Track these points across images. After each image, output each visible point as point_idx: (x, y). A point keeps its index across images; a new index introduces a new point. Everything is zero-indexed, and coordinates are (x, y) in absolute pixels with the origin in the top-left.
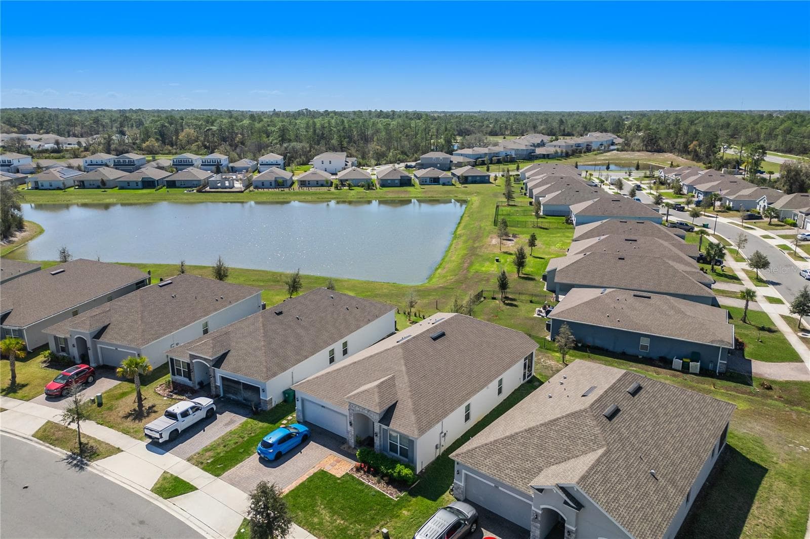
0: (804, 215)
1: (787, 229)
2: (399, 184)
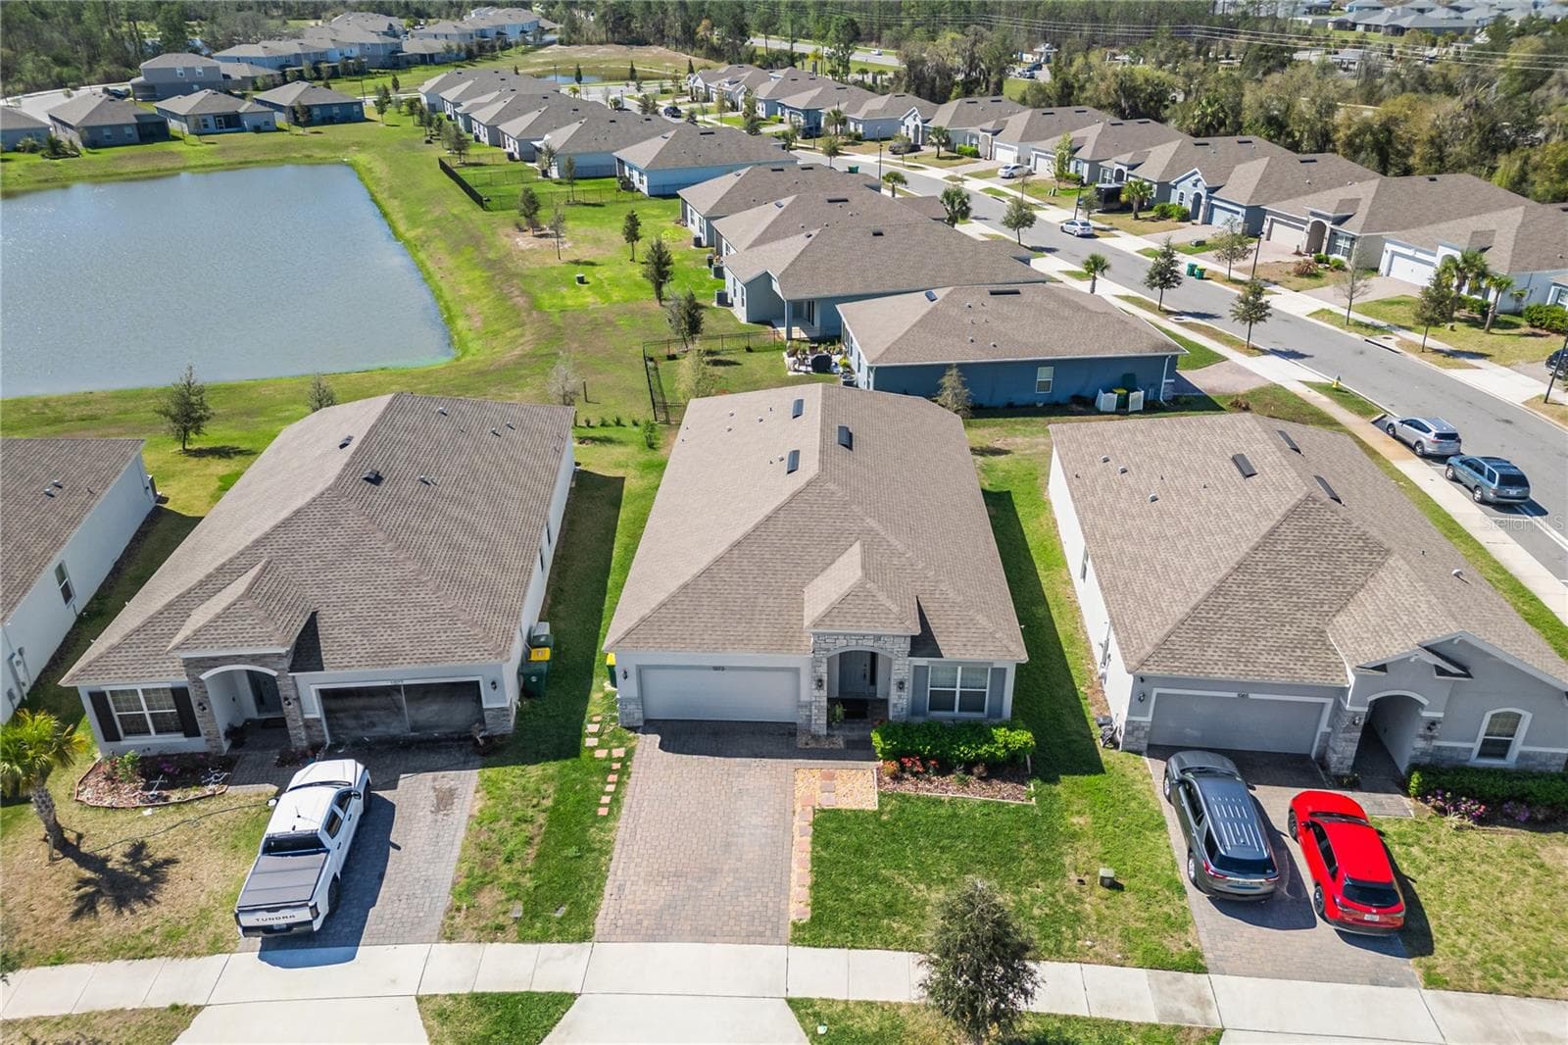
0: (989, 135)
1: (965, 163)
2: (136, 137)
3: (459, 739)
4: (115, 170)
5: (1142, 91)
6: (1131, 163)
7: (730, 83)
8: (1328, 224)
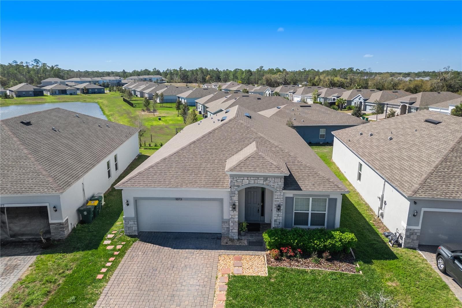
0: (292, 94)
2: (33, 95)
3: (36, 241)
4: (23, 102)
5: (337, 84)
6: (338, 96)
7: (214, 86)
8: (407, 105)
